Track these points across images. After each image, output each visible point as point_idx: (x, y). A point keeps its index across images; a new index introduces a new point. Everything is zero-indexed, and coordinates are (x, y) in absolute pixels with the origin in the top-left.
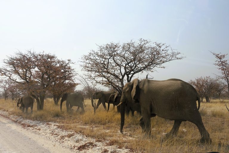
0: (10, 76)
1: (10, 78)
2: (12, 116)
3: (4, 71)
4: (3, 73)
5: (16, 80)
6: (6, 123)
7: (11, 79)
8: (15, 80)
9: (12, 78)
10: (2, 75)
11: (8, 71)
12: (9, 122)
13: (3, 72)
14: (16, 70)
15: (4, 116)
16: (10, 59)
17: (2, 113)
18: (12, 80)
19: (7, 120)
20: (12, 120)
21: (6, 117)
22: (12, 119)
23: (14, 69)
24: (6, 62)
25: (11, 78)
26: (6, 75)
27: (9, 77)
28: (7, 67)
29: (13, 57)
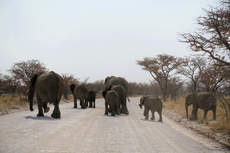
0: (212, 51)
1: (212, 56)
2: (219, 134)
3: (200, 41)
4: (198, 45)
5: (223, 58)
6: (213, 150)
7: (214, 58)
8: (221, 59)
9: (217, 55)
10: (196, 51)
11: (208, 41)
12: (217, 147)
13: (199, 43)
14: (221, 37)
15: (203, 134)
16: (210, 14)
17: (197, 127)
18: (216, 59)
19: (211, 143)
20: (220, 143)
21: (209, 137)
22: (221, 141)
23: (218, 36)
24: (201, 22)
25: (214, 56)
26: (203, 50)
27: (210, 53)
28: (204, 32)
29: (214, 11)
